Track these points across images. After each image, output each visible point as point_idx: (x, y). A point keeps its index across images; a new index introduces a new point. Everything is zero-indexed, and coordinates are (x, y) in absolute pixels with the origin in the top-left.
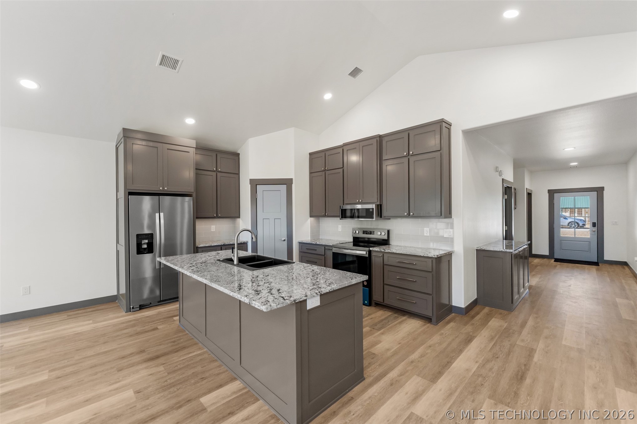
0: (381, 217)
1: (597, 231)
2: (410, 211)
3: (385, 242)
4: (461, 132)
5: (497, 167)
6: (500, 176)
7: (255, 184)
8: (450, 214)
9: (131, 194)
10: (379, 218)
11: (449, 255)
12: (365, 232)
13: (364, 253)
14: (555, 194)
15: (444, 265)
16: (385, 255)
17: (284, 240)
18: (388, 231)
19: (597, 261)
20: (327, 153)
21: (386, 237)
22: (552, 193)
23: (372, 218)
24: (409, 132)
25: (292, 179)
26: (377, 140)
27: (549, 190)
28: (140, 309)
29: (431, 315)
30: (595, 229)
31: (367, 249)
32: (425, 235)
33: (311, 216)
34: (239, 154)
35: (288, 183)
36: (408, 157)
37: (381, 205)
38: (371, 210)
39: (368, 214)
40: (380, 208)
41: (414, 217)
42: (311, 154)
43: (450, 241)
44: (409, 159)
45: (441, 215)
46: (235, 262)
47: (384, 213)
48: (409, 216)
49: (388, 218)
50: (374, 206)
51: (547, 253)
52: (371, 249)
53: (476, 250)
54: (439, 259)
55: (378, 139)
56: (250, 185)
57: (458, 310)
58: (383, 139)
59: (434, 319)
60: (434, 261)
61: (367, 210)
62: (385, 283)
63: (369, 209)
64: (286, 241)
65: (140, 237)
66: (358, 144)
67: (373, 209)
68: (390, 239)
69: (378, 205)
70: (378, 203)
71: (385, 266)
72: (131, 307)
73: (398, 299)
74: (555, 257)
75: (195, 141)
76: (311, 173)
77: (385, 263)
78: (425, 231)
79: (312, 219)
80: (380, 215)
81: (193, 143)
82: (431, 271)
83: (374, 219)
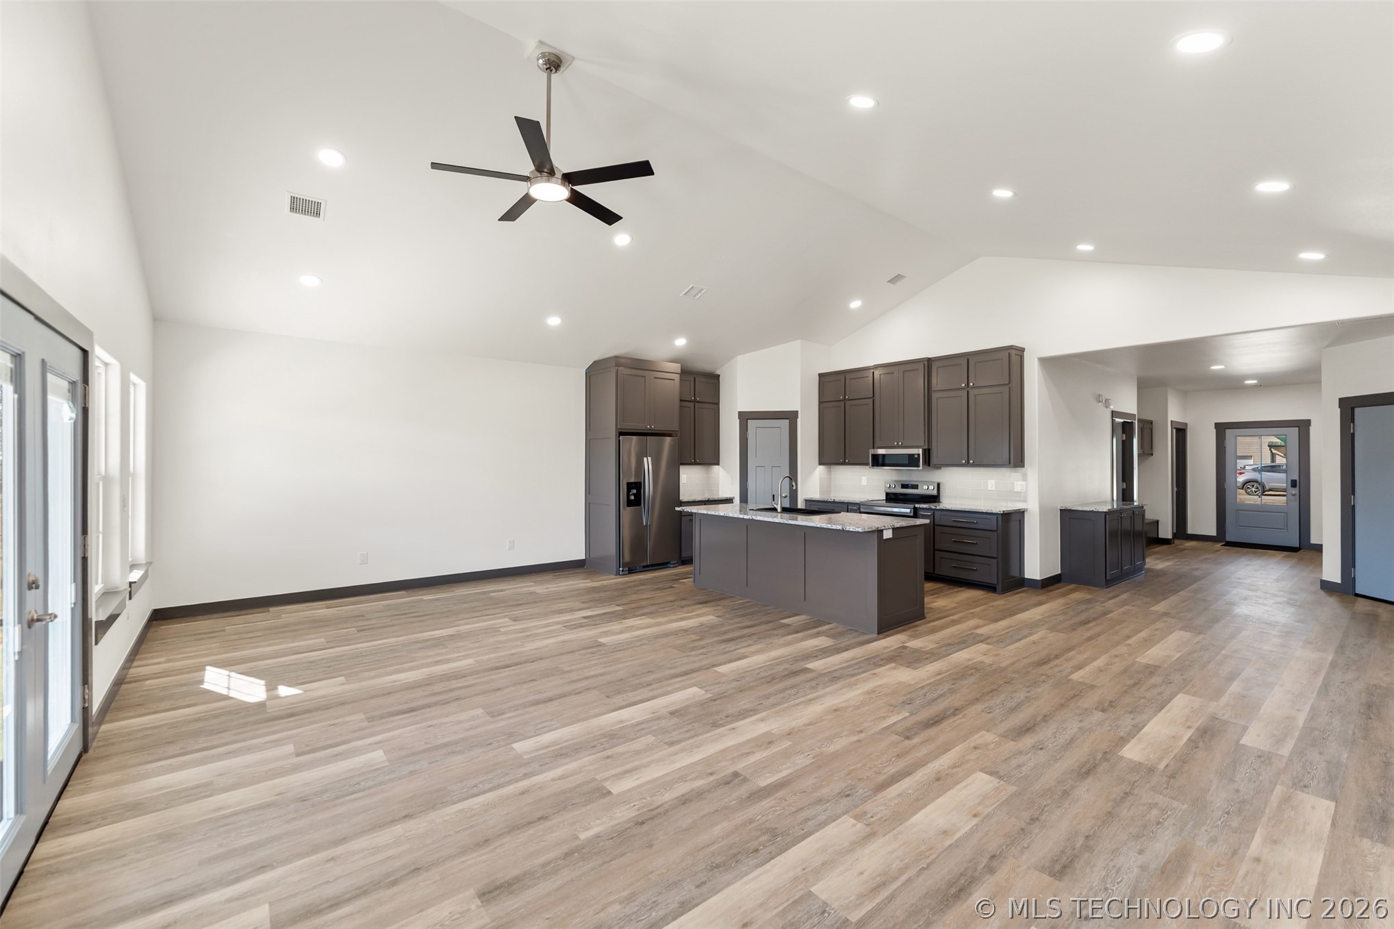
0: (929, 465)
1: (1300, 495)
2: (970, 458)
3: (935, 499)
4: (1036, 361)
5: (1100, 395)
6: (1107, 408)
7: (745, 417)
8: (1022, 462)
9: (621, 434)
10: (927, 467)
11: (1021, 513)
12: (904, 486)
13: (908, 510)
14: (1227, 430)
15: (1014, 526)
16: (936, 513)
17: (786, 497)
18: (939, 485)
19: (1298, 546)
20: (848, 376)
21: (935, 493)
22: (1221, 428)
23: (918, 466)
24: (968, 357)
25: (797, 412)
26: (924, 365)
27: (1216, 424)
28: (629, 573)
29: (996, 583)
30: (1295, 491)
31: (912, 506)
32: (989, 488)
33: (821, 463)
34: (719, 375)
35: (792, 417)
36: (968, 389)
37: (929, 450)
38: (916, 456)
39: (912, 461)
40: (927, 453)
41: (975, 465)
42: (820, 375)
43: (1022, 496)
44: (968, 392)
45: (1010, 463)
46: (779, 510)
47: (934, 460)
48: (967, 464)
49: (938, 467)
50: (920, 452)
51: (1212, 531)
52: (917, 506)
53: (1061, 510)
54: (1007, 516)
55: (926, 363)
56: (738, 420)
57: (1032, 583)
58: (933, 364)
59: (999, 588)
60: (1000, 518)
61: (911, 456)
62: (936, 548)
63: (913, 455)
64: (788, 497)
65: (630, 486)
66: (897, 367)
67: (919, 455)
68: (941, 495)
69: (925, 449)
70: (926, 447)
71: (936, 527)
72: (621, 569)
73: (954, 567)
74: (1227, 540)
75: (680, 365)
76: (820, 402)
77: (936, 523)
78: (989, 484)
79: (822, 467)
80: (928, 462)
81: (676, 367)
82: (996, 529)
83: (921, 468)
